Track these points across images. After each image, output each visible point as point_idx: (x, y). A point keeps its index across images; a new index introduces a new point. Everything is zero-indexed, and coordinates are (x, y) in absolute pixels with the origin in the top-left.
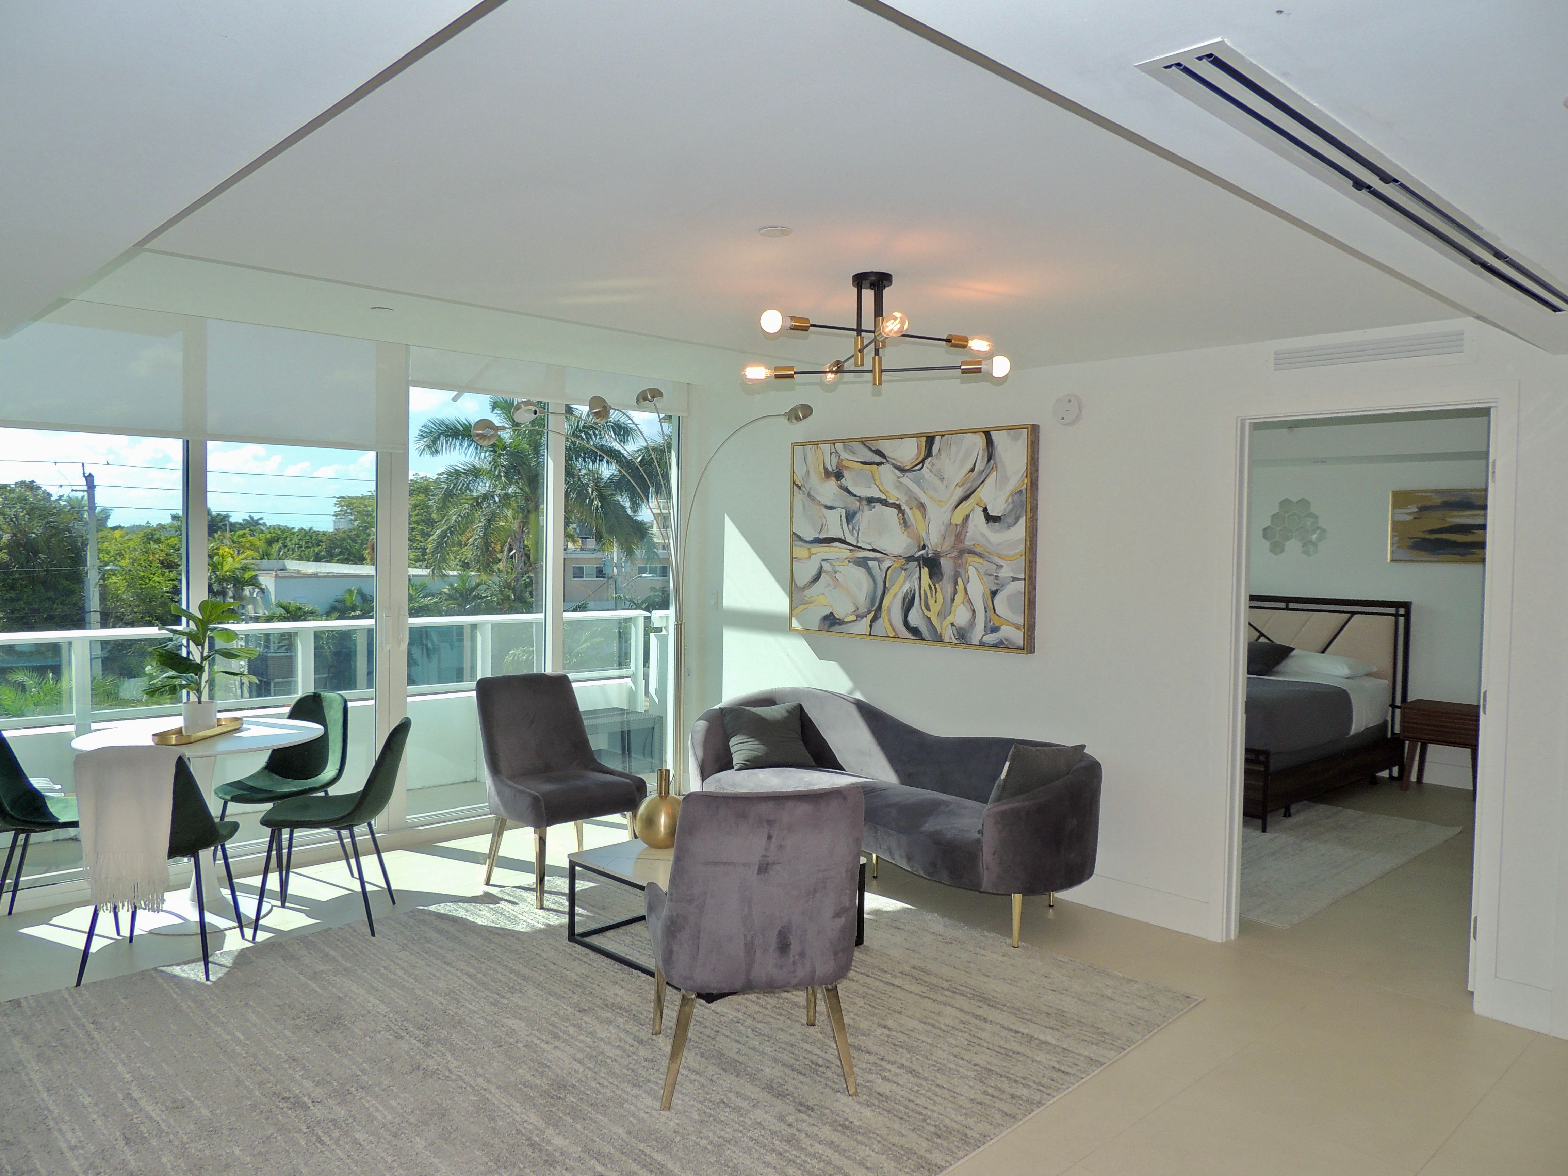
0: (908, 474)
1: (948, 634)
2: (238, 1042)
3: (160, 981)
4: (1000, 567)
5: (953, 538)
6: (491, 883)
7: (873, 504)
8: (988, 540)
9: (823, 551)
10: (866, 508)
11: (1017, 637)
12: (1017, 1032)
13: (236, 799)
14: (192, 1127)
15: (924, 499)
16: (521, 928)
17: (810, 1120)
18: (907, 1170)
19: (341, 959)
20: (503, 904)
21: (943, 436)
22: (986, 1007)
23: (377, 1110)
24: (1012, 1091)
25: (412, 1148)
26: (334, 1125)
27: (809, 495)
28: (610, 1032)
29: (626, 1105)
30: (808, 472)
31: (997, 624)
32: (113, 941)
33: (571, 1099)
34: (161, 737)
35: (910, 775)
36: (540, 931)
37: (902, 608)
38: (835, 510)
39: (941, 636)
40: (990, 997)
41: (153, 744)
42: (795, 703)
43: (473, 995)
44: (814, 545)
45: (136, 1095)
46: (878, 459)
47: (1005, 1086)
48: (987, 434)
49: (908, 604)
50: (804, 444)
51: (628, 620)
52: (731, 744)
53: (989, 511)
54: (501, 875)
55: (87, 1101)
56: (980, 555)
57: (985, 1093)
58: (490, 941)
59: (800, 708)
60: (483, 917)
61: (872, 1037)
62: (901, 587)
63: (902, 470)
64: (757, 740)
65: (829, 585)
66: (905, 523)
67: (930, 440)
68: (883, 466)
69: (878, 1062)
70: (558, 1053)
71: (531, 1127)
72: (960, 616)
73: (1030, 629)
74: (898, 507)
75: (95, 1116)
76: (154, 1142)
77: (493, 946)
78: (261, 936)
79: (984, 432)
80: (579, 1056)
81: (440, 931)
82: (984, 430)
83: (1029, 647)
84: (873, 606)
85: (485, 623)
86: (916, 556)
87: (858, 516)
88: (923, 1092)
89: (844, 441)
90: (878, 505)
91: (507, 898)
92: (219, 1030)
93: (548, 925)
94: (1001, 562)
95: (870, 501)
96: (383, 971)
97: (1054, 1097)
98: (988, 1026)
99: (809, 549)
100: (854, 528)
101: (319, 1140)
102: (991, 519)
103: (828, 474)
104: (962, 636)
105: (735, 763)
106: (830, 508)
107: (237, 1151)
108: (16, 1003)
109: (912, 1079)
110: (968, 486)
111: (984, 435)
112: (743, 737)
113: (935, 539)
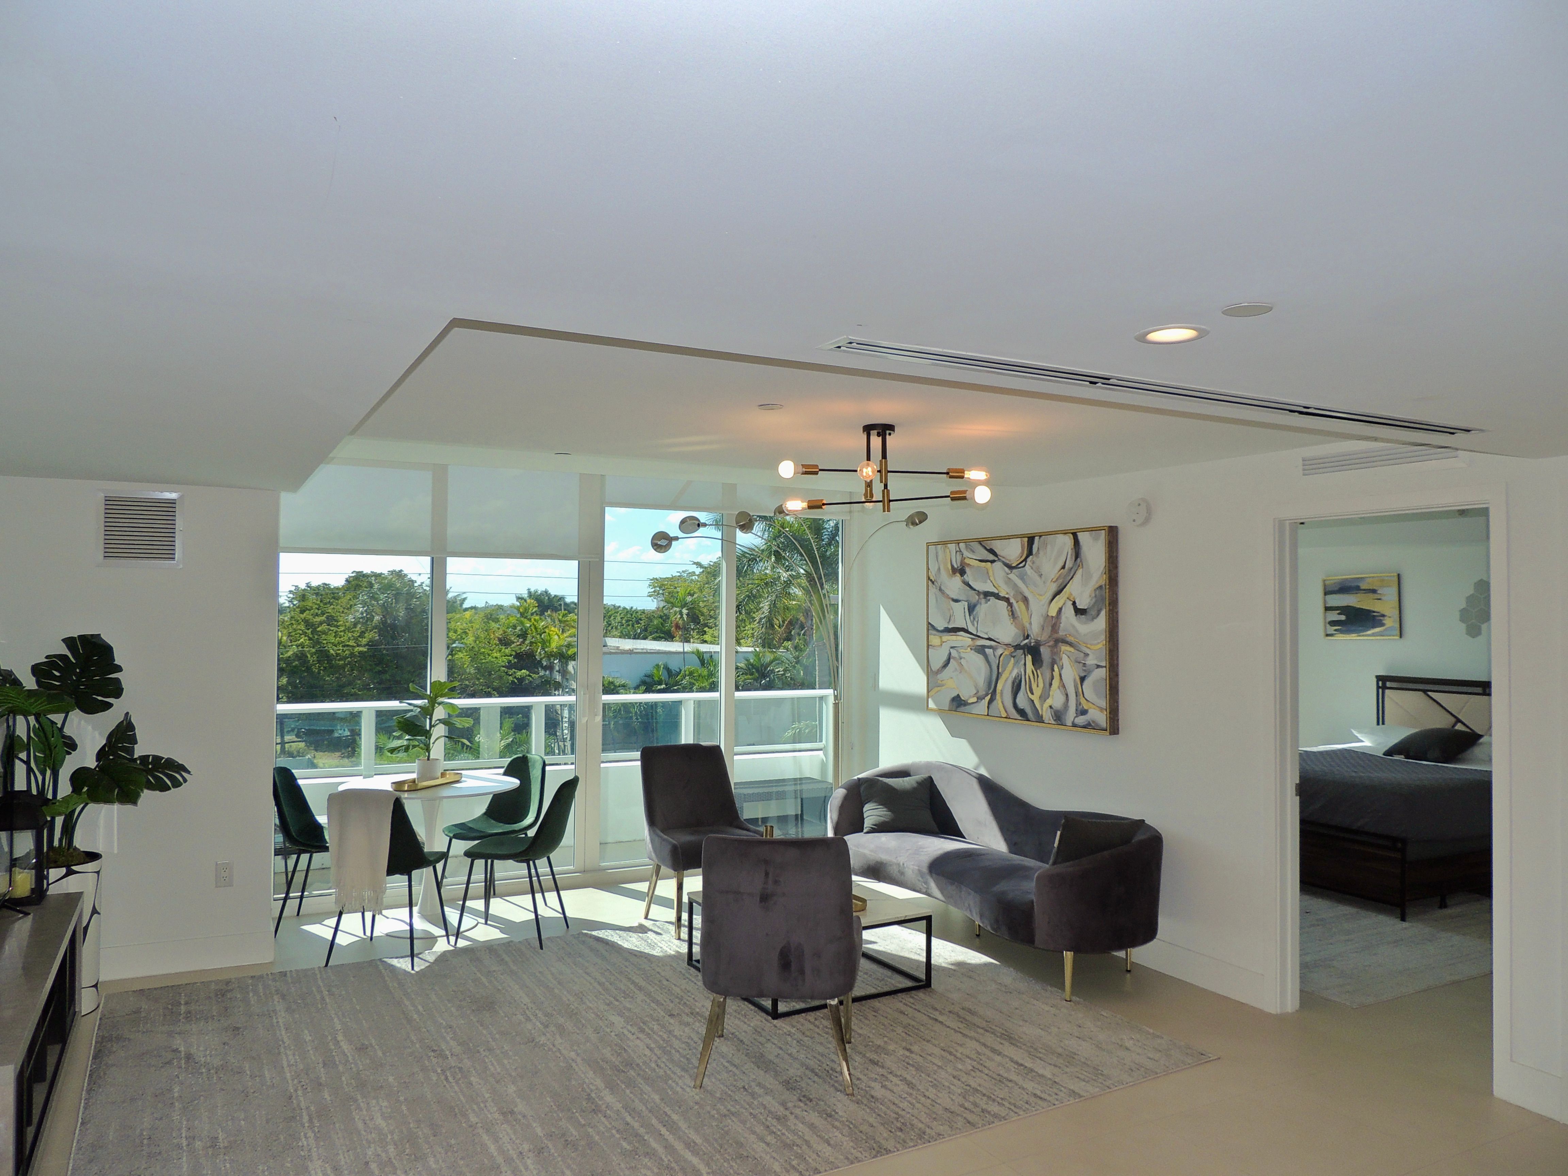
0: (1014, 571)
1: (1047, 715)
2: (418, 1012)
3: (381, 967)
4: (1087, 655)
5: (1050, 628)
6: (649, 917)
7: (988, 598)
8: (1077, 631)
9: (951, 639)
10: (983, 601)
11: (1101, 718)
12: (1022, 1065)
13: (457, 836)
14: (368, 1061)
15: (1027, 593)
16: (656, 952)
17: (805, 1108)
18: (860, 1149)
19: (511, 964)
20: (650, 934)
21: (1040, 536)
22: (1007, 1044)
23: (492, 1064)
24: (984, 1107)
25: (506, 1091)
26: (460, 1071)
27: (940, 590)
28: (684, 1032)
29: (670, 1082)
30: (939, 569)
31: (1086, 708)
32: (359, 939)
33: (632, 1073)
34: (398, 785)
35: (1015, 844)
36: (670, 956)
37: (1012, 691)
38: (960, 603)
39: (1042, 717)
40: (1017, 1037)
41: (391, 790)
42: (926, 776)
43: (595, 996)
44: (945, 634)
45: (340, 1037)
46: (991, 557)
47: (983, 1103)
48: (1075, 535)
49: (1016, 688)
50: (936, 544)
51: (821, 698)
52: (865, 809)
53: (1077, 604)
54: (657, 911)
55: (308, 1038)
56: (1070, 644)
57: (962, 1106)
58: (627, 960)
59: (930, 780)
60: (631, 942)
61: (892, 1057)
62: (1011, 673)
63: (1010, 567)
64: (886, 807)
65: (956, 669)
66: (1013, 614)
67: (1031, 540)
68: (996, 563)
69: (885, 1074)
70: (638, 1042)
71: (593, 1088)
72: (1056, 699)
73: (1114, 712)
74: (1007, 600)
75: (309, 1048)
76: (341, 1068)
77: (627, 964)
78: (462, 943)
79: (1072, 533)
80: (653, 1046)
81: (592, 950)
82: (1072, 531)
83: (1114, 728)
84: (989, 689)
85: (688, 700)
86: (1022, 644)
87: (977, 608)
88: (909, 1099)
89: (966, 541)
90: (992, 598)
91: (656, 929)
92: (407, 1003)
93: (678, 952)
94: (1088, 651)
95: (987, 594)
96: (538, 974)
97: (1019, 1115)
98: (998, 1058)
99: (941, 637)
100: (974, 619)
101: (446, 1079)
102: (1079, 612)
103: (954, 570)
104: (1059, 717)
105: (865, 826)
106: (956, 601)
107: (391, 1079)
108: (284, 974)
109: (906, 1088)
110: (1061, 581)
111: (1071, 536)
112: (875, 804)
113: (1035, 629)
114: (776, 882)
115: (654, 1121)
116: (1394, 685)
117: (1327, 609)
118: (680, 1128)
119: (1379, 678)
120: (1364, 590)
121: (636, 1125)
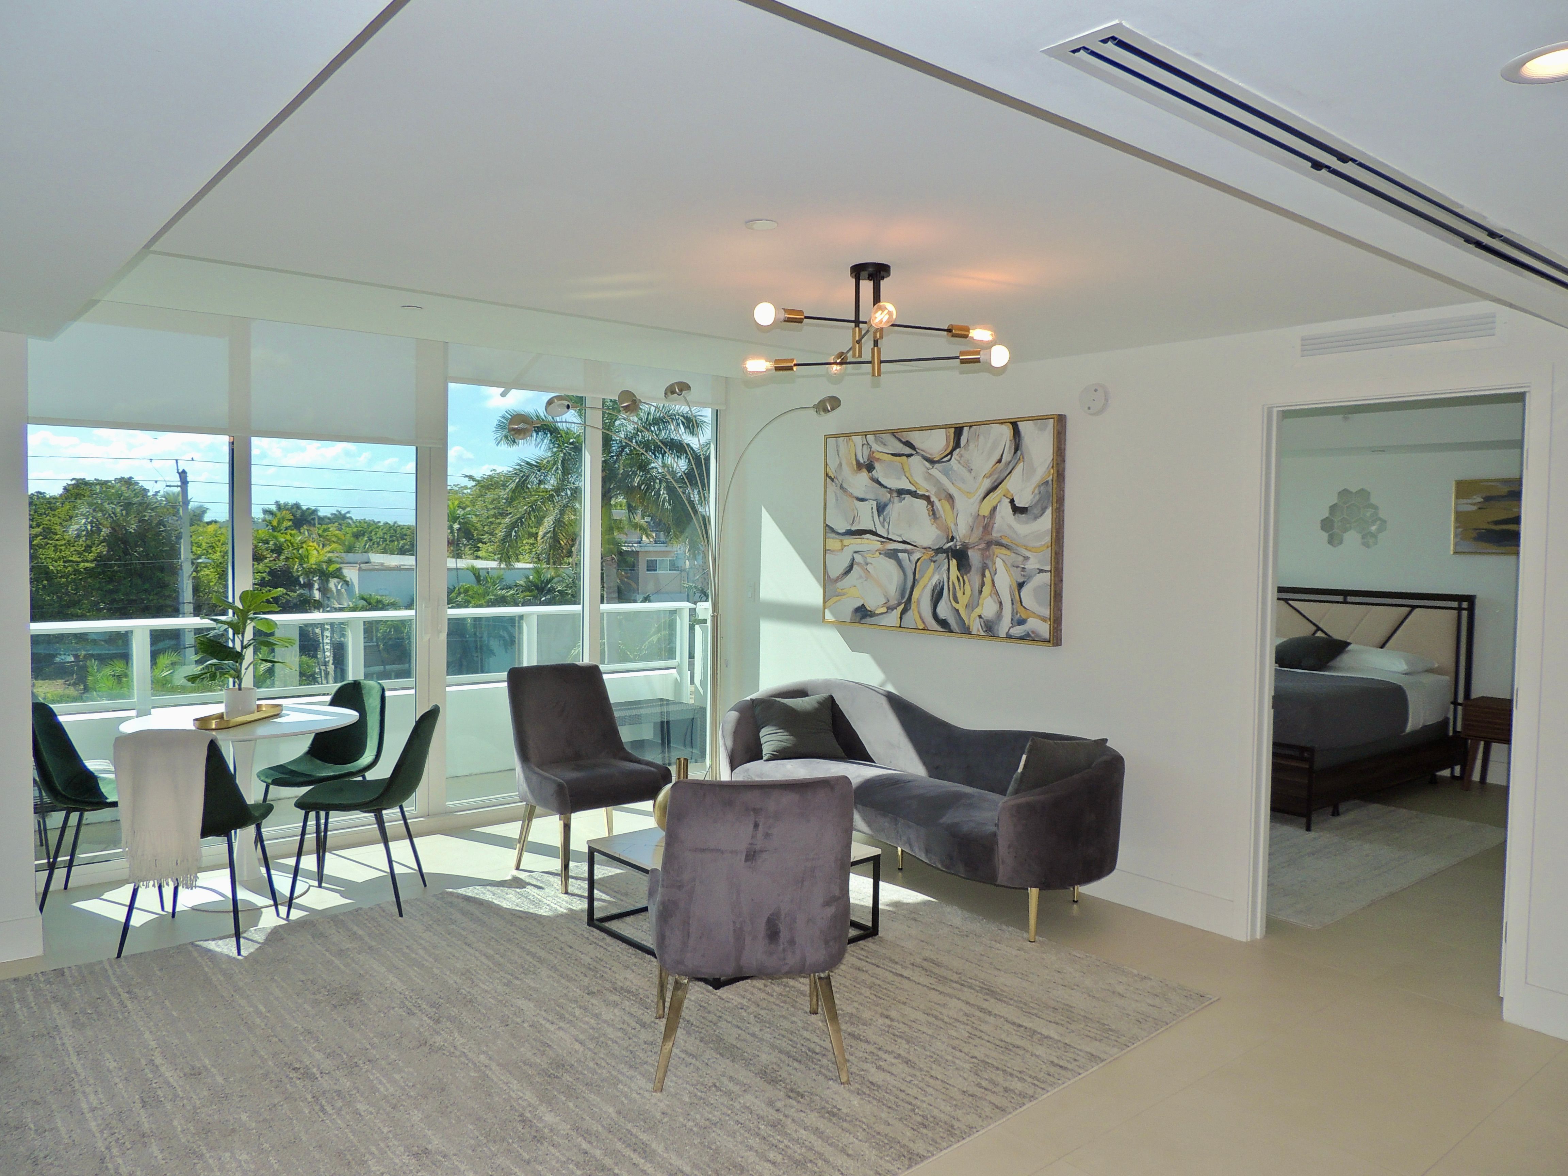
0: (937, 465)
1: (976, 626)
2: (259, 1014)
3: (195, 954)
4: (1026, 558)
5: (981, 529)
6: (521, 868)
7: (903, 496)
8: (1015, 532)
9: (854, 543)
10: (896, 499)
11: (1044, 629)
12: (1020, 1026)
13: (278, 782)
14: (206, 1093)
15: (952, 490)
16: (544, 912)
17: (799, 1106)
18: (887, 1158)
19: (366, 938)
20: (529, 889)
21: (971, 426)
22: (993, 1000)
23: (381, 1083)
24: (1007, 1084)
25: (409, 1120)
26: (339, 1095)
27: (842, 487)
28: (615, 1015)
29: (620, 1086)
30: (840, 464)
31: (1024, 617)
32: (156, 916)
33: (567, 1078)
34: (203, 722)
35: (937, 768)
36: (562, 915)
37: (932, 600)
38: (867, 502)
39: (969, 628)
40: (998, 990)
41: (194, 728)
42: (826, 695)
43: (488, 975)
44: (847, 537)
45: (158, 1061)
46: (908, 451)
47: (1000, 1078)
48: (1014, 425)
49: (937, 596)
50: (836, 436)
52: (761, 734)
53: (1016, 503)
54: (530, 860)
55: (112, 1065)
56: (1006, 547)
57: (979, 1085)
58: (512, 924)
59: (831, 698)
60: (509, 900)
61: (873, 1027)
62: (930, 579)
63: (932, 462)
64: (787, 731)
65: (861, 577)
66: (934, 514)
67: (958, 431)
68: (913, 457)
69: (875, 1051)
70: (561, 1034)
71: (525, 1104)
72: (988, 608)
73: (1056, 621)
74: (927, 498)
75: (117, 1080)
76: (169, 1106)
77: (514, 929)
78: (295, 914)
79: (1011, 423)
80: (582, 1037)
81: (464, 913)
82: (1011, 421)
83: (1055, 639)
84: (903, 597)
85: (530, 614)
86: (944, 547)
87: (889, 508)
88: (916, 1082)
89: (875, 433)
90: (908, 497)
91: (535, 882)
92: (243, 1002)
93: (571, 910)
94: (1028, 554)
95: (901, 492)
96: (405, 950)
97: (1048, 1091)
98: (991, 1019)
99: (841, 541)
100: (884, 520)
101: (322, 1109)
102: (1018, 510)
103: (859, 466)
104: (990, 629)
105: (764, 753)
106: (862, 500)
107: (244, 1117)
108: (60, 973)
109: (907, 1069)
110: (995, 477)
111: (1011, 426)
112: (773, 728)
113: (963, 530)
114: (767, 835)
115: (619, 1146)
118: (654, 1151)
121: (598, 1153)
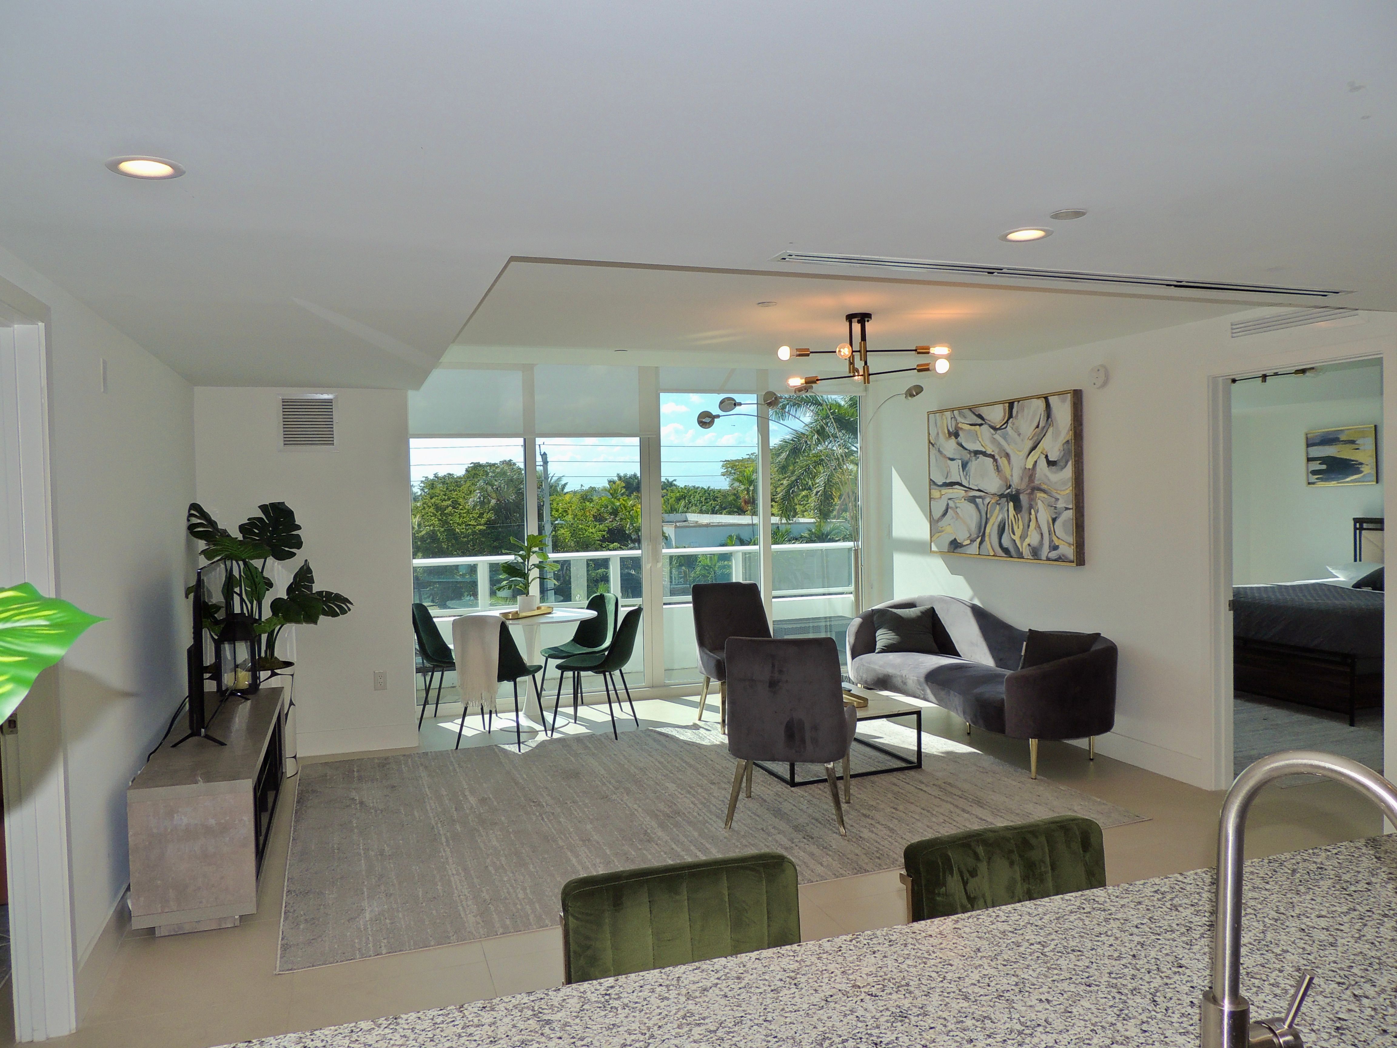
0: (999, 432)
1: (1026, 552)
2: (523, 778)
3: (496, 750)
4: (1057, 499)
5: (1027, 478)
6: (701, 719)
7: (978, 456)
8: (1049, 480)
9: (949, 492)
10: (974, 458)
11: (1070, 552)
13: (552, 656)
14: (487, 808)
15: (1009, 451)
16: (705, 743)
17: (807, 843)
18: (845, 869)
19: (593, 749)
20: (702, 731)
21: (1019, 401)
22: (975, 806)
23: (576, 811)
25: (585, 827)
26: (552, 815)
27: (939, 451)
29: (707, 824)
30: (938, 434)
31: (1057, 544)
32: (479, 732)
33: (679, 818)
35: (1001, 660)
36: (716, 745)
37: (998, 533)
38: (955, 461)
39: (1022, 553)
40: (985, 803)
41: (499, 616)
42: (928, 606)
43: (656, 770)
44: (944, 488)
45: (467, 793)
46: (980, 421)
48: (1046, 399)
49: (1001, 531)
50: (934, 413)
52: (877, 634)
53: (1049, 457)
54: (707, 715)
55: (445, 793)
56: (1044, 491)
58: (682, 747)
59: (933, 609)
60: (686, 735)
61: (881, 812)
62: (997, 518)
63: (995, 429)
64: (895, 632)
65: (953, 517)
66: (998, 469)
67: (1011, 405)
68: (983, 426)
70: (685, 799)
71: (649, 827)
72: (1033, 538)
73: (1080, 546)
74: (992, 456)
75: (445, 799)
76: (468, 811)
78: (556, 735)
79: (1044, 397)
80: (697, 802)
81: (655, 740)
83: (1080, 560)
84: (980, 533)
85: (737, 552)
86: (1005, 493)
87: (969, 464)
88: (890, 839)
89: (960, 409)
90: (981, 456)
91: (707, 727)
93: (722, 742)
94: (1058, 497)
95: (977, 453)
96: (613, 756)
98: (966, 815)
99: (940, 491)
100: (967, 475)
101: (543, 819)
102: (1051, 463)
103: (950, 434)
104: (1035, 553)
105: (877, 647)
106: (952, 460)
107: (503, 818)
108: (426, 754)
109: (888, 832)
110: (1035, 438)
111: (1043, 399)
112: (885, 630)
113: (1016, 480)
114: (781, 672)
115: (692, 848)
116: (1371, 526)
117: (1309, 460)
118: (711, 852)
119: (1356, 520)
120: (1342, 441)
121: (679, 850)
